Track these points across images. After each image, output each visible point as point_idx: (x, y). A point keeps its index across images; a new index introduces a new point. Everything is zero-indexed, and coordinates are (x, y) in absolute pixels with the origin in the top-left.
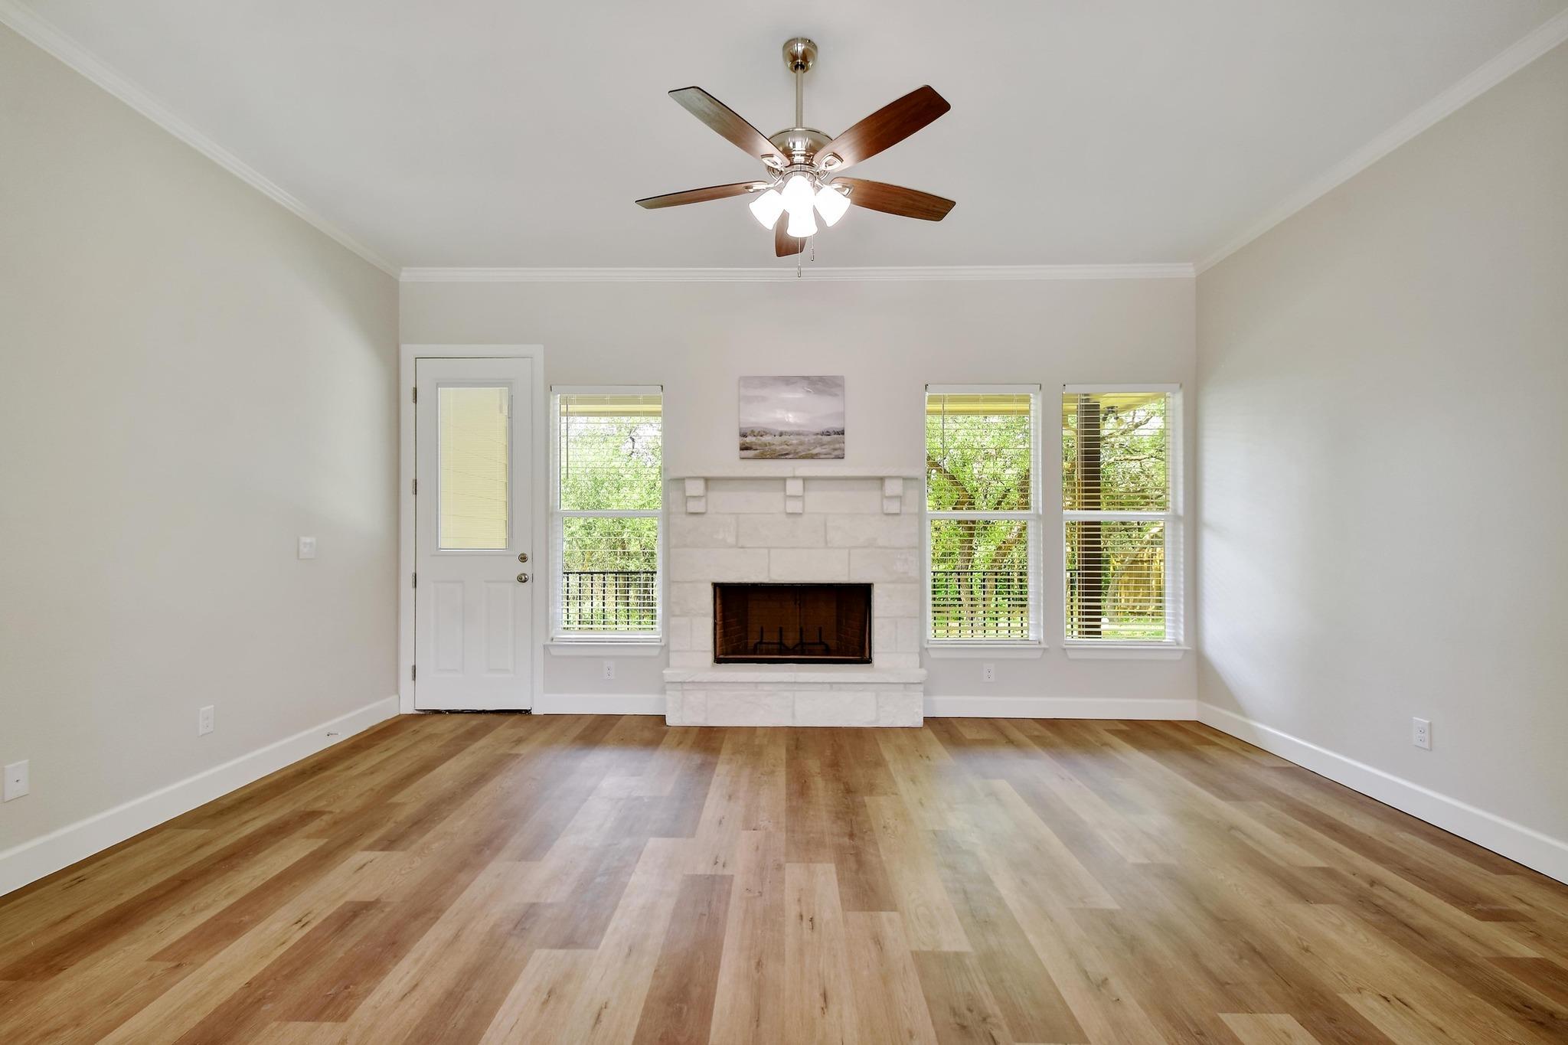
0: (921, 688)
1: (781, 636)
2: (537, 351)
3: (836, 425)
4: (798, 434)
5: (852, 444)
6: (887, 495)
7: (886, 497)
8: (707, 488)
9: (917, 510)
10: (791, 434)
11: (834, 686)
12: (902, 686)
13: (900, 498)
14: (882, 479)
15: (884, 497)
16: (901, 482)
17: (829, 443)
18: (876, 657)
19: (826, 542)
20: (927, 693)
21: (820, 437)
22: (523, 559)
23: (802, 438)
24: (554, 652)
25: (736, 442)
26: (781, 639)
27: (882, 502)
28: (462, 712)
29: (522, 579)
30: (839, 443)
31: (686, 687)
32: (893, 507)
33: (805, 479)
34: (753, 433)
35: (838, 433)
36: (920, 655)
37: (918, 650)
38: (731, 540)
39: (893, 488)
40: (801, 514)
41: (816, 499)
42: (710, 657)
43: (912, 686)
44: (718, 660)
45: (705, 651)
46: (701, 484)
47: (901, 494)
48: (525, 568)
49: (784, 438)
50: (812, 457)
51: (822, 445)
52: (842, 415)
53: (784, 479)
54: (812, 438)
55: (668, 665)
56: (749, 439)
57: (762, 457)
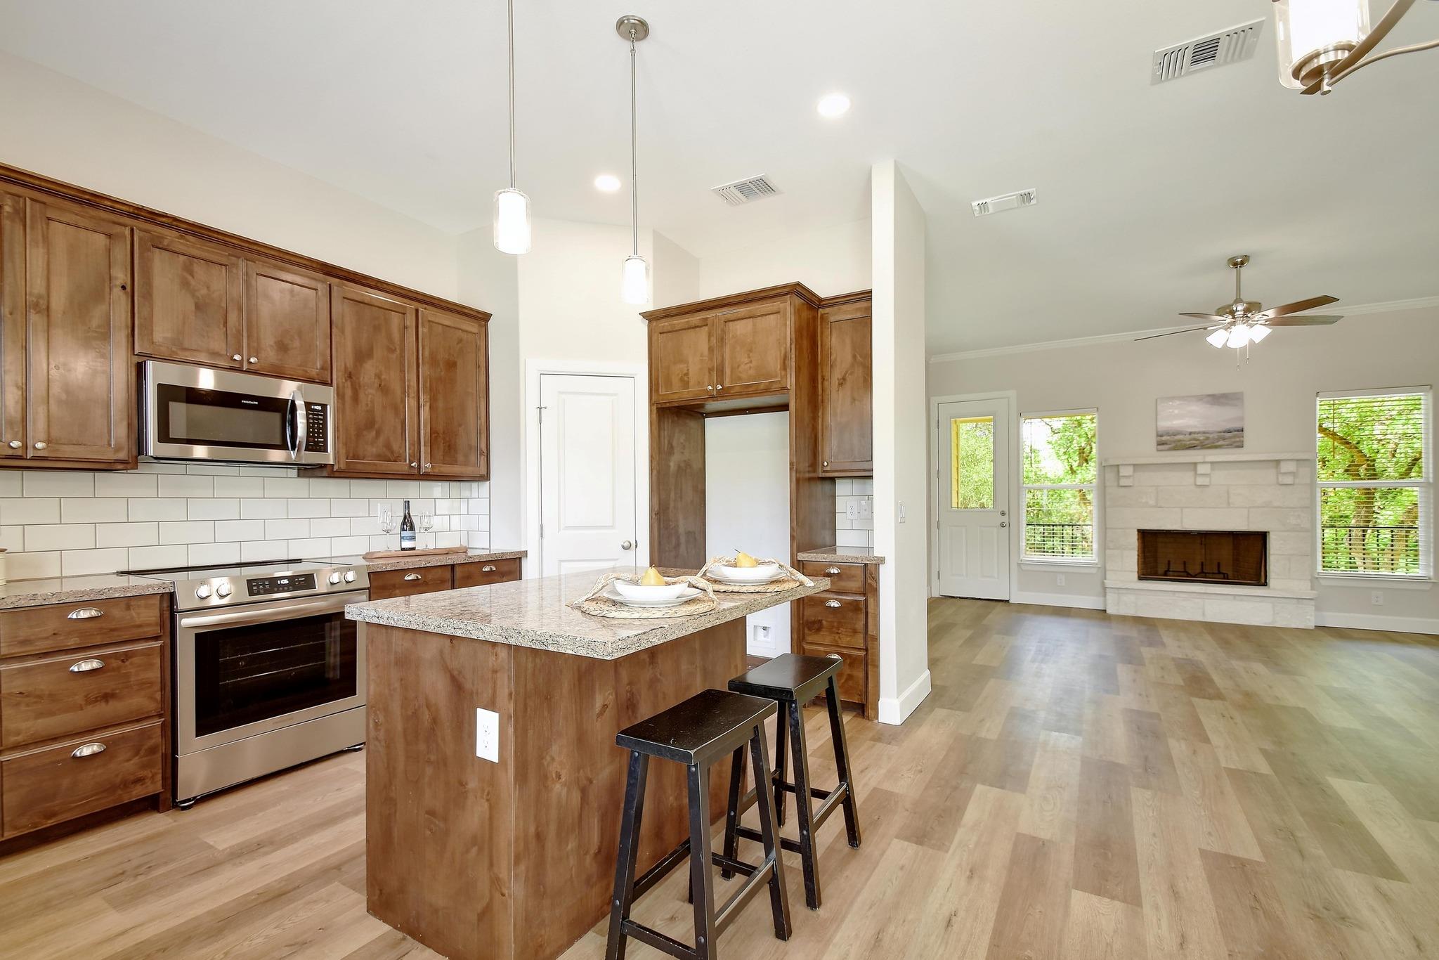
0: (1313, 603)
1: (1185, 567)
2: (1012, 394)
3: (1237, 425)
4: (1204, 433)
5: (1248, 437)
6: (1282, 471)
7: (1281, 473)
8: (1134, 471)
9: (1308, 481)
10: (1199, 433)
11: (1237, 597)
12: (1295, 600)
13: (1294, 474)
14: (1278, 462)
15: (1279, 473)
16: (1295, 463)
17: (1230, 438)
18: (1272, 580)
19: (1229, 503)
20: (1318, 609)
21: (1223, 434)
22: (1003, 514)
23: (1207, 435)
24: (1024, 567)
25: (1153, 440)
26: (1185, 569)
27: (1277, 476)
28: (967, 598)
29: (1002, 526)
30: (1239, 437)
31: (1121, 591)
32: (1289, 480)
33: (1212, 463)
34: (1168, 434)
35: (1238, 431)
36: (1311, 581)
37: (1310, 578)
38: (1152, 502)
39: (1287, 467)
40: (1208, 486)
41: (1220, 477)
42: (1136, 575)
43: (1304, 601)
44: (1140, 578)
45: (1132, 571)
46: (1131, 469)
47: (1295, 471)
48: (1005, 519)
49: (1193, 436)
50: (1216, 447)
51: (1224, 439)
52: (1242, 419)
53: (1195, 464)
54: (1215, 435)
55: (1105, 579)
56: (1164, 438)
57: (1175, 449)
